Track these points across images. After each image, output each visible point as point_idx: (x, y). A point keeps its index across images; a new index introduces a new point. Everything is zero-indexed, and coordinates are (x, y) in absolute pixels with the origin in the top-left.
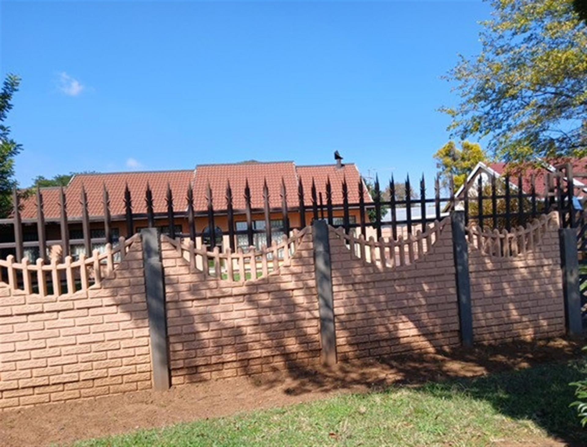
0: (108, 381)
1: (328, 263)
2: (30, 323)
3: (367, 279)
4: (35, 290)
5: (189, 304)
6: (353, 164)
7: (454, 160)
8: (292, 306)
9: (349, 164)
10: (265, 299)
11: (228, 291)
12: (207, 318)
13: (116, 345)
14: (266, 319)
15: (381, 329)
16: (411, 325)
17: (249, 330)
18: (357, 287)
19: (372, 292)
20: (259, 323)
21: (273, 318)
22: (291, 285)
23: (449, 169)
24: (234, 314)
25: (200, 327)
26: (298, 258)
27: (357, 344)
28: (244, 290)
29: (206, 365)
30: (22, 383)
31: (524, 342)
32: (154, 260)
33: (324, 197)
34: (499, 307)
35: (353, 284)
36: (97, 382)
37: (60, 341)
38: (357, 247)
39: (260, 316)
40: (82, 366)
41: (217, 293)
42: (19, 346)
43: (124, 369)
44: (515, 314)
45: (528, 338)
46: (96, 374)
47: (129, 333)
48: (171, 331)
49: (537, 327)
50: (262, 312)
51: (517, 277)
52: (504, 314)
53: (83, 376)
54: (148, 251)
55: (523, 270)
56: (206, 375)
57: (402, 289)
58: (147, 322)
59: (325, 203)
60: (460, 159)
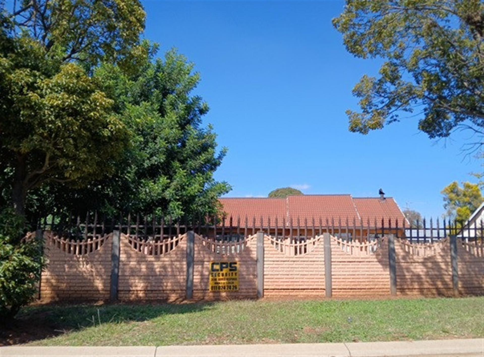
0: (375, 290)
1: (456, 251)
2: (352, 265)
3: (471, 260)
5: (403, 264)
6: (392, 198)
7: (458, 195)
8: (440, 269)
9: (388, 198)
10: (430, 265)
11: (417, 260)
12: (408, 270)
13: (378, 277)
14: (430, 273)
15: (476, 283)
17: (423, 277)
18: (467, 263)
19: (473, 266)
20: (427, 274)
21: (433, 273)
22: (440, 260)
23: (453, 202)
24: (418, 270)
25: (406, 274)
26: (443, 250)
27: (467, 288)
28: (422, 260)
29: (409, 289)
30: (348, 287)
32: (392, 246)
35: (466, 262)
36: (372, 290)
37: (361, 273)
38: (467, 247)
39: (428, 272)
40: (367, 283)
41: (412, 261)
42: (347, 273)
43: (380, 287)
46: (372, 287)
47: (382, 273)
48: (397, 274)
50: (429, 270)
53: (367, 287)
54: (389, 242)
56: (408, 293)
58: (388, 269)
60: (462, 195)
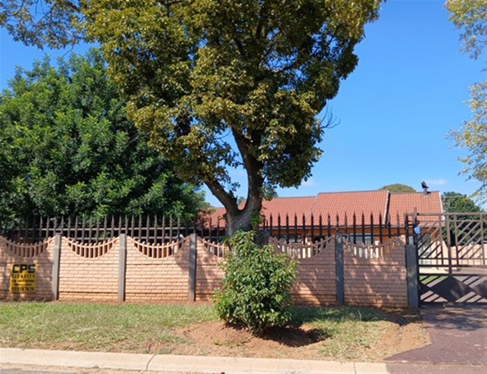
0: (171, 295)
2: (148, 268)
4: (150, 255)
5: (204, 266)
9: (434, 192)
12: (210, 273)
13: (176, 280)
16: (307, 289)
25: (208, 277)
29: (210, 294)
30: (142, 291)
31: (376, 307)
32: (193, 247)
33: (269, 222)
34: (361, 285)
36: (168, 295)
37: (157, 276)
38: (283, 247)
40: (163, 287)
41: (215, 263)
42: (143, 277)
43: (178, 291)
44: (371, 291)
45: (379, 305)
46: (168, 291)
47: (181, 276)
48: (197, 277)
49: (385, 300)
51: (373, 270)
52: (363, 290)
53: (163, 291)
54: (191, 242)
55: (377, 267)
56: (208, 299)
57: (304, 270)
58: (188, 272)
59: (269, 225)
